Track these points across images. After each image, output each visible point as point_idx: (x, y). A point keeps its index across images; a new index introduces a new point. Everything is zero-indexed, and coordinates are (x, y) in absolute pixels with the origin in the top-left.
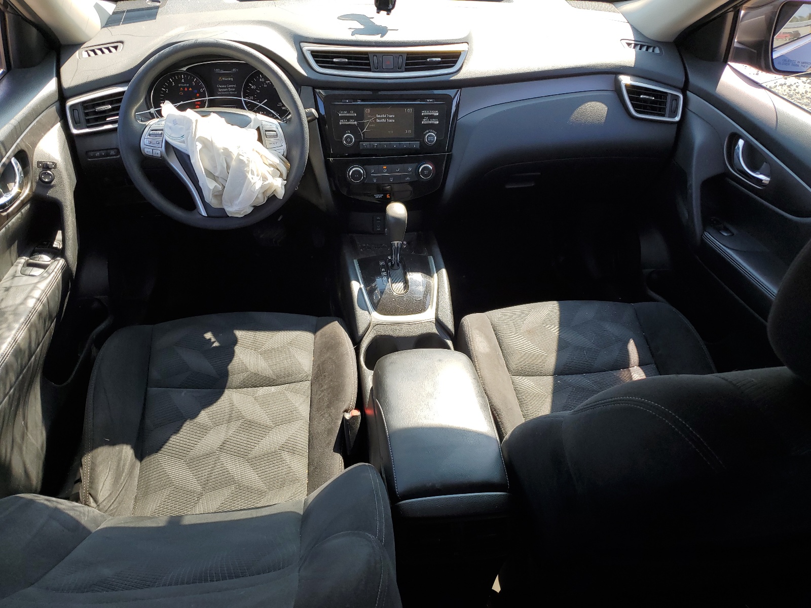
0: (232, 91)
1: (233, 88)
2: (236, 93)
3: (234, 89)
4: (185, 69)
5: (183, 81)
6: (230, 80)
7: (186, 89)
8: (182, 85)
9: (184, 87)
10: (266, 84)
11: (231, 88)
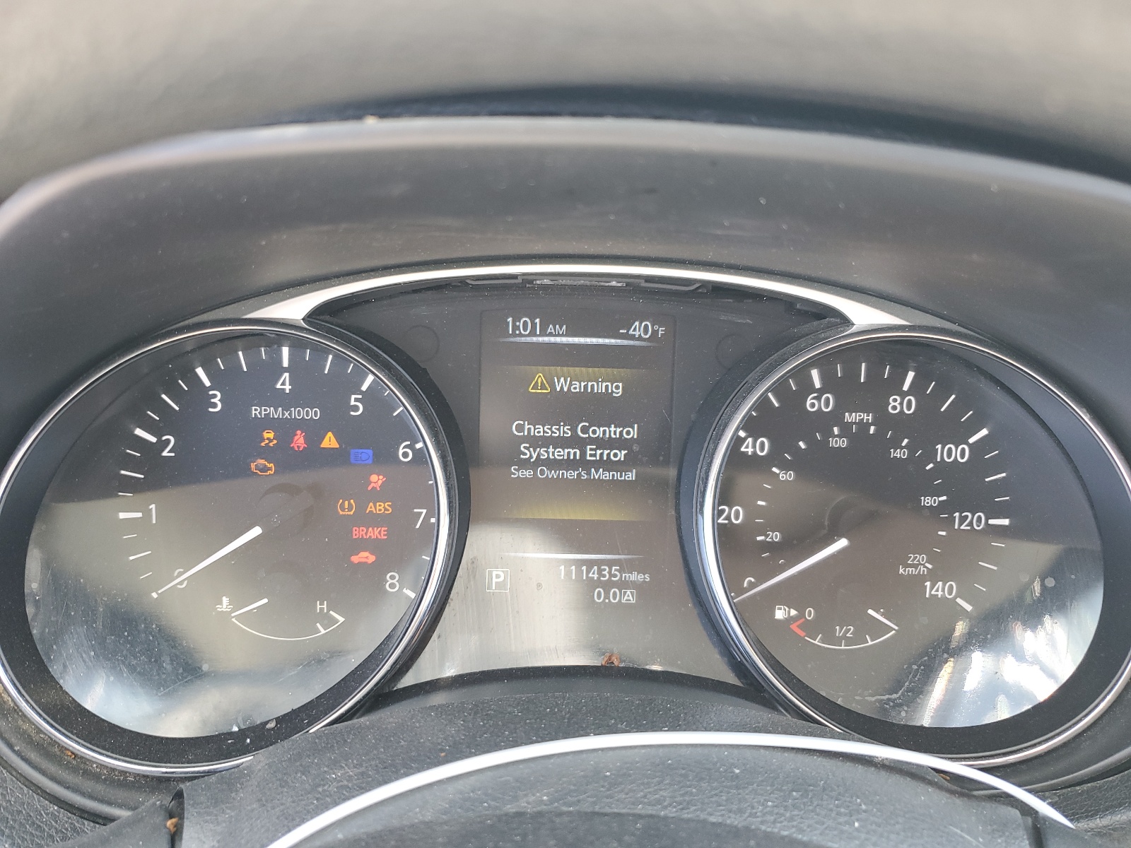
0: (608, 465)
1: (619, 443)
2: (631, 476)
3: (621, 455)
4: (295, 309)
5: (284, 383)
6: (608, 395)
7: (299, 441)
8: (276, 413)
9: (285, 429)
10: (846, 429)
11: (601, 443)
